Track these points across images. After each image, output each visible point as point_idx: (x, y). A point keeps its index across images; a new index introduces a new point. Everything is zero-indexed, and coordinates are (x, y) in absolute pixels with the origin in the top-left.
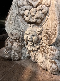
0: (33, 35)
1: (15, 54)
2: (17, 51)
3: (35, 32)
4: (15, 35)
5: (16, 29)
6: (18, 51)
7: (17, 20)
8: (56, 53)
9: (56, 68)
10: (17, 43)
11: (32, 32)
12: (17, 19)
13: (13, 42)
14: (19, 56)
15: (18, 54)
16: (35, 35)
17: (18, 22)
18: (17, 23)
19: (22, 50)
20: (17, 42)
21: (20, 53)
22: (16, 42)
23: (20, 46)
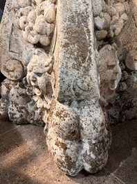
0: (39, 74)
1: (13, 110)
2: (18, 105)
3: (41, 66)
4: (13, 71)
5: (13, 59)
6: (20, 105)
7: (16, 40)
8: (63, 123)
9: (63, 159)
10: (18, 88)
11: (36, 66)
12: (14, 36)
13: (10, 85)
14: (21, 116)
15: (19, 112)
16: (41, 74)
17: (18, 44)
18: (16, 45)
19: (28, 104)
20: (18, 86)
21: (23, 110)
22: (16, 86)
23: (22, 95)
